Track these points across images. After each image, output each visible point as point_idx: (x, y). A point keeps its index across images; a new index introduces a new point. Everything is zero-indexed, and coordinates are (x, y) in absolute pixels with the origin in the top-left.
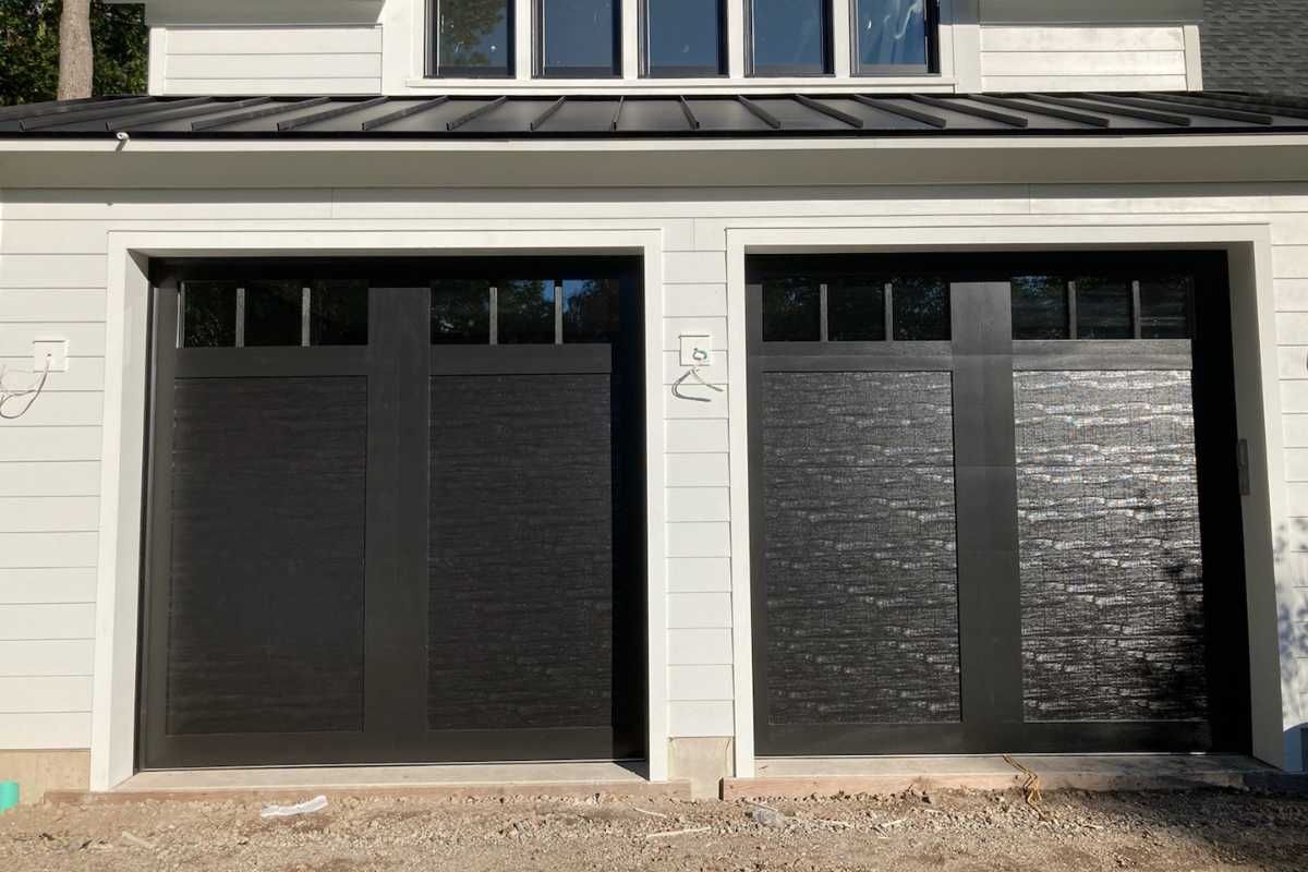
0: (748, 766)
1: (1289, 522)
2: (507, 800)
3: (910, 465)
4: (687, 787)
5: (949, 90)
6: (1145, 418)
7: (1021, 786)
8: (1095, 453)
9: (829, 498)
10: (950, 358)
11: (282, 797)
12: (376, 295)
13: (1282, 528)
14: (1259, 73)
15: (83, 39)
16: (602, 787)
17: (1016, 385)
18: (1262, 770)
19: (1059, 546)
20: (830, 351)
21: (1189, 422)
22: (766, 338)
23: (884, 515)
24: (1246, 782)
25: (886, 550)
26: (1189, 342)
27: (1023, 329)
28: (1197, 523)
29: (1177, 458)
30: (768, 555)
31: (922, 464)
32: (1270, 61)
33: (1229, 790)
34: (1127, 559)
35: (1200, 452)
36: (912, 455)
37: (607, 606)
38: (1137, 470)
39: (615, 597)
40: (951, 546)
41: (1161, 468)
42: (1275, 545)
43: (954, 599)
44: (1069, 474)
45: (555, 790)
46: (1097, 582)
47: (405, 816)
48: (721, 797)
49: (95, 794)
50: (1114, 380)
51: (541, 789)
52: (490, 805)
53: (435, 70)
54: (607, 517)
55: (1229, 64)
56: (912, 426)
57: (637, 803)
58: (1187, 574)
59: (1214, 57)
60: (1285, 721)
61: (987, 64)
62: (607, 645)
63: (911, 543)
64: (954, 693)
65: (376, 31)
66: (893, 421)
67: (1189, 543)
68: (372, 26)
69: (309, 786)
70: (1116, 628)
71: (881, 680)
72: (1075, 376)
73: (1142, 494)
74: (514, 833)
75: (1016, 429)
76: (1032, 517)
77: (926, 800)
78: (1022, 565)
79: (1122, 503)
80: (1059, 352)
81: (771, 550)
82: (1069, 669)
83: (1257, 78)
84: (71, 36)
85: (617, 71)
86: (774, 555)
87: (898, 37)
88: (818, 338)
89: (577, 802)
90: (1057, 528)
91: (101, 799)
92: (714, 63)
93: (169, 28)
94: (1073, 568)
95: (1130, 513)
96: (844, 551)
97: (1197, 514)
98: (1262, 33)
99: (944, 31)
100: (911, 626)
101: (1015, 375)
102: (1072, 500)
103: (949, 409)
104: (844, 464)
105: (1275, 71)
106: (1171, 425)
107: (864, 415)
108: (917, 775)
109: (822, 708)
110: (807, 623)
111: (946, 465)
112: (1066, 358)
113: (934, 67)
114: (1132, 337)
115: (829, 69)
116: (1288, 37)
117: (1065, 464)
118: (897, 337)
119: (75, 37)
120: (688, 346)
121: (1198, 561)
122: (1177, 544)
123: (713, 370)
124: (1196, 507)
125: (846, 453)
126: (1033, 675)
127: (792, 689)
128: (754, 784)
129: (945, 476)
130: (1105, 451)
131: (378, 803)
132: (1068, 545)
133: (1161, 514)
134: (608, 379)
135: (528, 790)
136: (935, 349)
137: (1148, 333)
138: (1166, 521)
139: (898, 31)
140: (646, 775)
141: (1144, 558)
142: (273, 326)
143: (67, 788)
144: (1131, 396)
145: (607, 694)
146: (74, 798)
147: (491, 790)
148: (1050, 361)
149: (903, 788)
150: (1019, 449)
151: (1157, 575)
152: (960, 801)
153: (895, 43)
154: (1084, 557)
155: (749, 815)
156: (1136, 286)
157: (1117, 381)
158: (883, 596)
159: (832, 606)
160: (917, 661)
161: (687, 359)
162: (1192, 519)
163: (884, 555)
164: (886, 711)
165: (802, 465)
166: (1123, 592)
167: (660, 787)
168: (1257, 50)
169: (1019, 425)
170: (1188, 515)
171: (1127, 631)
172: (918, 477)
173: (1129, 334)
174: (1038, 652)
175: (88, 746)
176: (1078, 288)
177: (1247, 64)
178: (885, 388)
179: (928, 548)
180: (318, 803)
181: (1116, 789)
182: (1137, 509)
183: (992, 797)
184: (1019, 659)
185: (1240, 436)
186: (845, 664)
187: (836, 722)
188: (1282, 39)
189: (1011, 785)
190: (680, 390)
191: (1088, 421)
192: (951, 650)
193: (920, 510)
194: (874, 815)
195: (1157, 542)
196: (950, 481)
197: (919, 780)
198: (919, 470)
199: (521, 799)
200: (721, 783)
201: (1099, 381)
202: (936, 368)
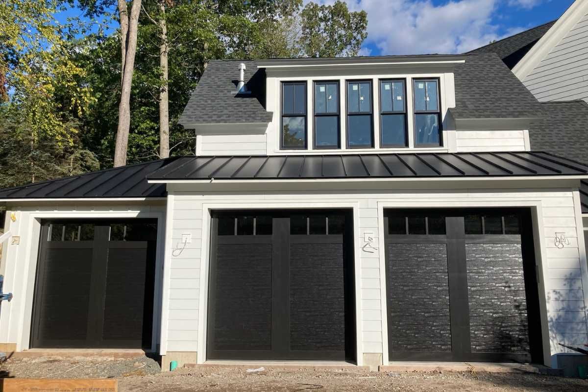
0: (386, 362)
1: (551, 291)
2: (316, 370)
3: (435, 273)
4: (368, 367)
5: (446, 152)
6: (506, 259)
7: (469, 370)
8: (491, 269)
9: (409, 282)
10: (446, 240)
11: (251, 367)
12: (274, 220)
13: (549, 293)
14: (556, 140)
15: (128, 112)
16: (344, 367)
17: (467, 248)
18: (545, 368)
19: (481, 298)
20: (408, 237)
21: (521, 260)
22: (390, 233)
23: (427, 288)
24: (539, 371)
25: (428, 298)
26: (520, 235)
27: (468, 231)
28: (524, 292)
29: (517, 271)
30: (391, 300)
31: (438, 272)
32: (559, 135)
33: (534, 373)
34: (502, 302)
35: (525, 270)
36: (435, 269)
37: (343, 314)
38: (505, 274)
39: (345, 312)
40: (448, 298)
41: (513, 274)
42: (546, 298)
43: (449, 314)
44: (484, 276)
45: (330, 367)
46: (493, 309)
47: (287, 373)
48: (379, 370)
49: (199, 365)
50: (497, 247)
51: (326, 367)
52: (312, 371)
53: (283, 147)
54: (342, 287)
55: (545, 137)
56: (435, 261)
57: (355, 372)
58: (521, 308)
59: (540, 134)
60: (551, 353)
61: (458, 143)
62: (343, 326)
63: (435, 296)
64: (449, 343)
65: (265, 135)
66: (429, 259)
67: (522, 298)
68: (263, 134)
69: (259, 365)
70: (500, 324)
71: (427, 339)
72: (485, 246)
73: (506, 282)
74: (320, 377)
75: (467, 262)
76: (472, 289)
77: (441, 373)
78: (470, 304)
79: (500, 285)
80: (480, 238)
81: (392, 298)
82: (485, 336)
83: (554, 142)
84: (123, 111)
85: (339, 147)
86: (393, 300)
87: (429, 134)
88: (405, 233)
89: (336, 371)
90: (481, 292)
91: (200, 366)
92: (370, 143)
93: (203, 135)
94: (485, 305)
95: (503, 288)
96: (415, 299)
97: (524, 288)
98: (559, 124)
99: (444, 132)
100: (436, 322)
101: (466, 245)
102: (484, 284)
103: (446, 256)
104: (414, 272)
105: (561, 139)
106: (516, 261)
107: (420, 257)
108: (437, 366)
109: (409, 347)
110: (404, 320)
111: (445, 273)
112: (481, 240)
113: (441, 144)
114: (502, 234)
115: (407, 145)
116: (568, 125)
117: (482, 273)
118: (429, 233)
119: (125, 111)
120: (367, 236)
121: (525, 303)
122: (518, 298)
123: (374, 244)
124: (524, 287)
125: (415, 269)
126: (474, 338)
127: (400, 341)
128: (388, 367)
129: (445, 276)
130: (495, 269)
131: (279, 370)
132: (484, 298)
133: (513, 288)
134: (342, 245)
135: (322, 367)
136: (441, 237)
137: (507, 233)
138: (514, 291)
139: (429, 133)
140: (356, 364)
141: (508, 302)
142: (245, 230)
143: (190, 363)
144: (502, 252)
145: (343, 341)
146: (193, 366)
147: (311, 367)
148: (478, 241)
149: (434, 370)
150: (468, 268)
151: (512, 307)
152: (451, 373)
153: (429, 136)
154: (489, 301)
155: (388, 375)
156: (503, 218)
157: (498, 247)
158: (427, 313)
159: (411, 316)
160: (438, 333)
161: (367, 240)
162: (523, 290)
163: (427, 300)
164: (428, 348)
165: (401, 272)
166: (501, 313)
167: (360, 367)
168: (556, 131)
169: (468, 261)
170: (521, 289)
171: (503, 325)
172: (437, 276)
173: (501, 233)
174: (475, 331)
175: (196, 351)
176: (485, 219)
177: (551, 137)
178: (426, 249)
179: (440, 298)
180: (262, 369)
181: (499, 372)
182: (505, 287)
183: (461, 373)
184: (469, 333)
185: (536, 264)
186: (415, 334)
187: (412, 351)
188: (565, 127)
189: (467, 370)
190: (364, 249)
191: (489, 260)
192: (448, 330)
193: (438, 286)
194: (425, 375)
195: (512, 297)
196: (447, 277)
197: (438, 367)
198: (437, 274)
199: (320, 369)
200: (379, 367)
201: (492, 247)
202: (442, 243)
